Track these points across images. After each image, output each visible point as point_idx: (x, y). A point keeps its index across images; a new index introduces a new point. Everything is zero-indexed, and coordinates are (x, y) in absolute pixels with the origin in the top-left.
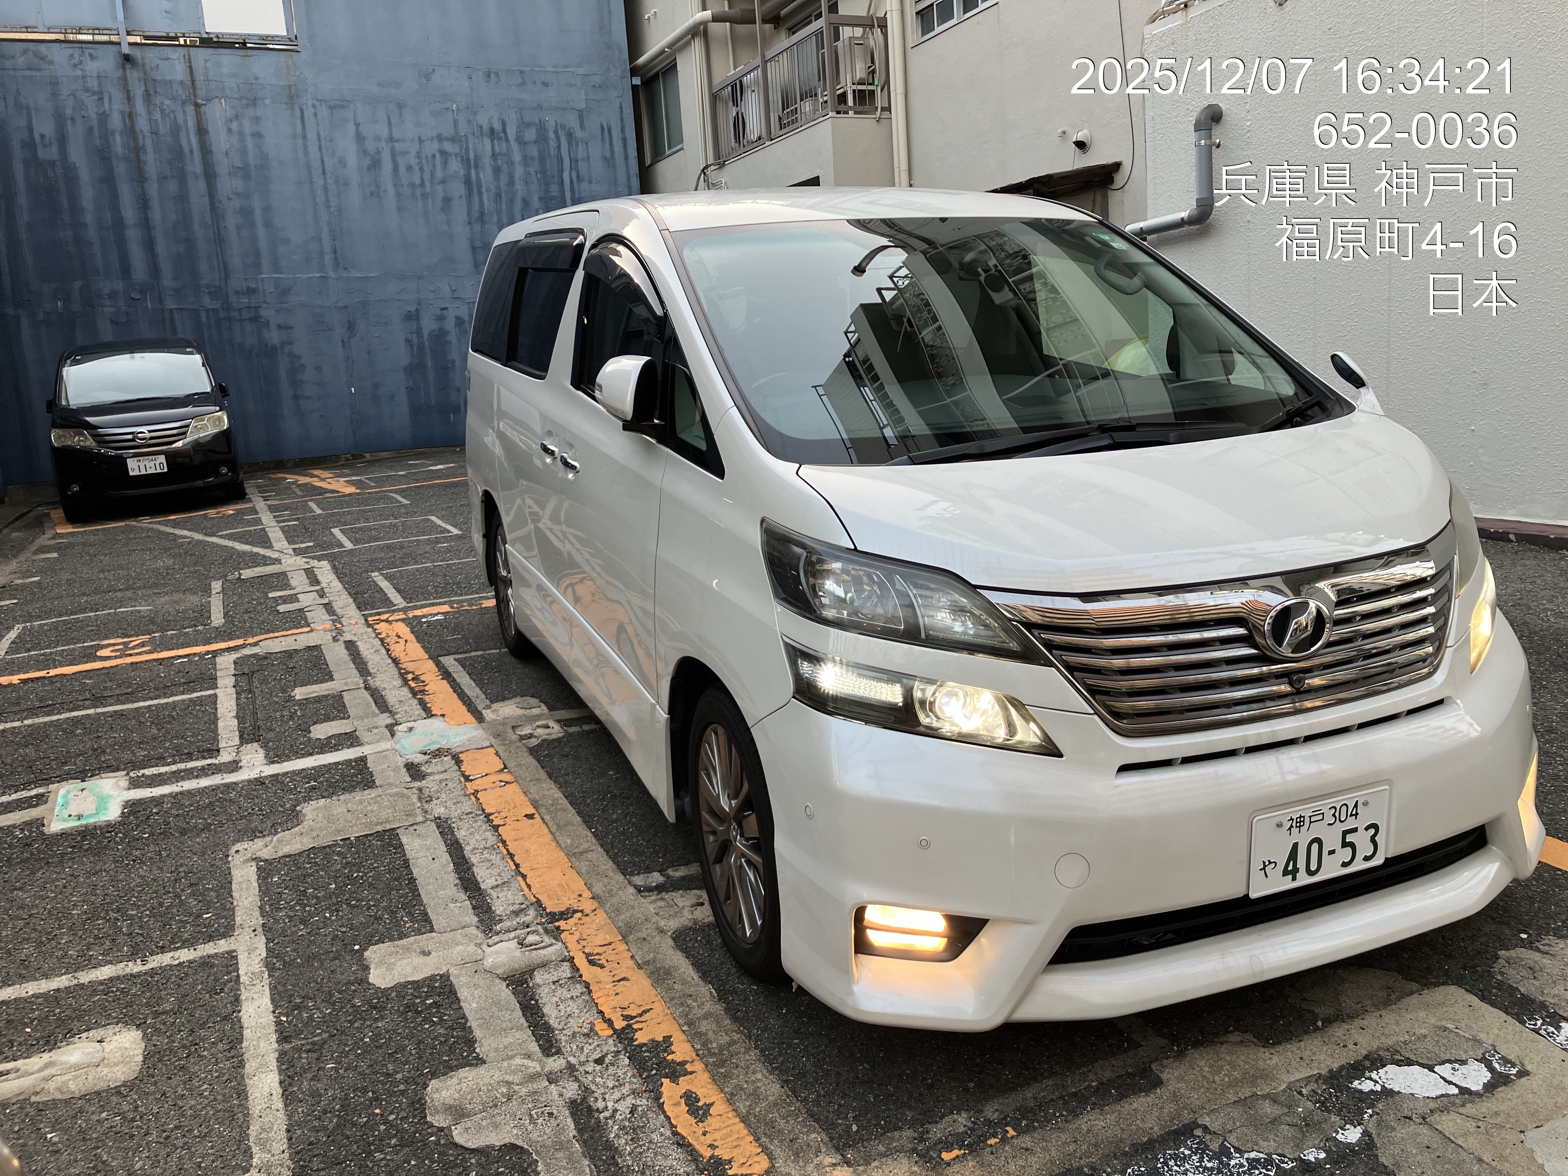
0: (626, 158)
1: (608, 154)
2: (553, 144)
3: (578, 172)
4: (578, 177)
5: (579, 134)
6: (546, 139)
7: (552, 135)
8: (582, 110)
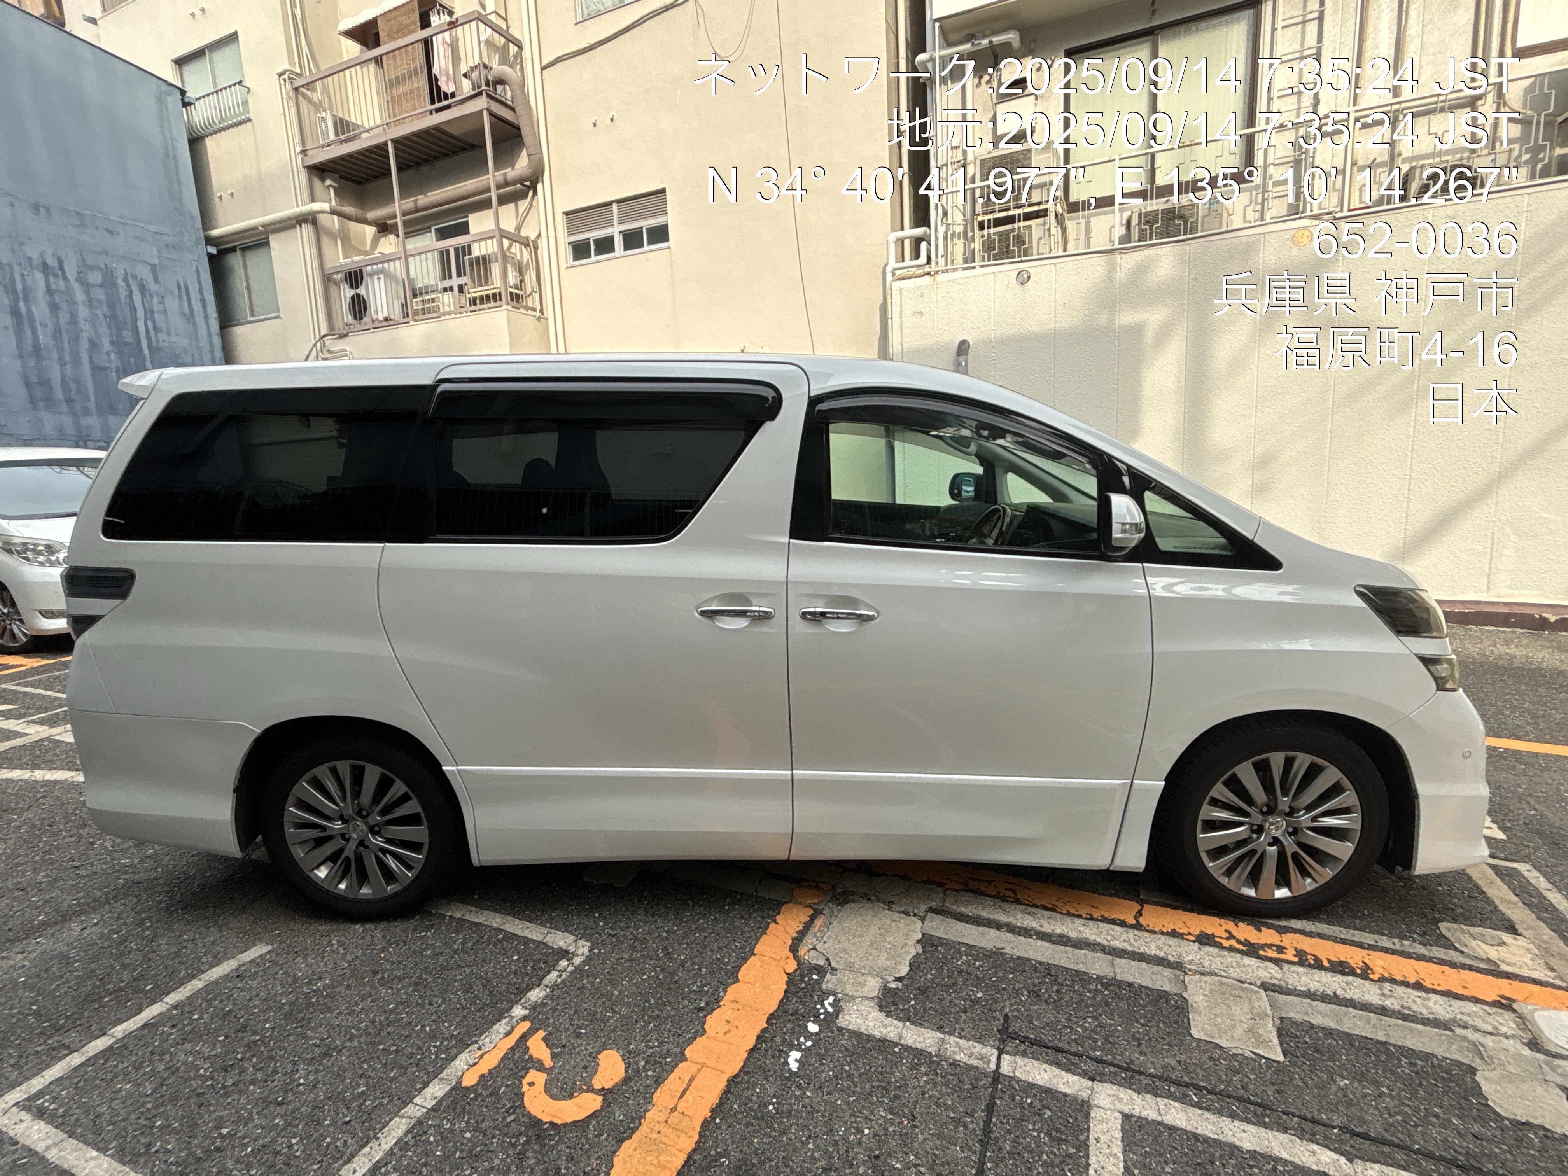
0: (206, 317)
1: (187, 311)
3: (154, 323)
4: (155, 327)
5: (152, 286)
6: (115, 286)
7: (121, 283)
8: (155, 265)
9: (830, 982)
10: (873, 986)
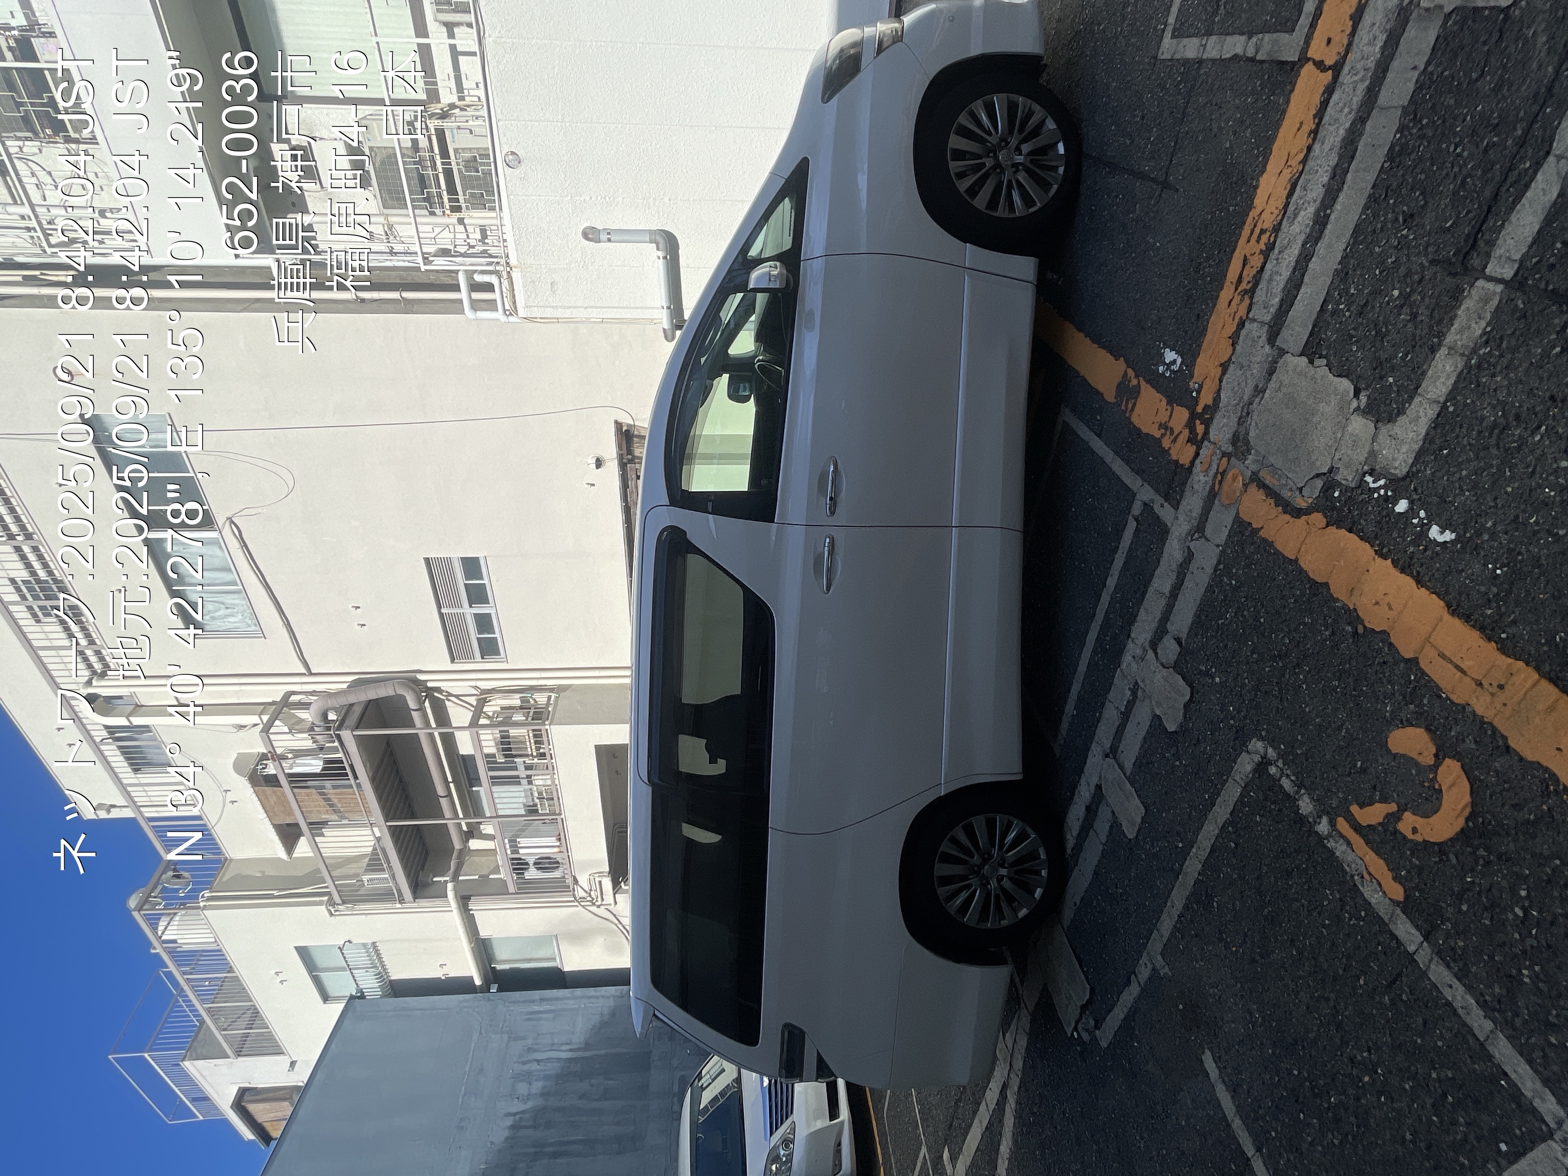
0: (557, 999)
1: (551, 1015)
2: (535, 1066)
3: (562, 1044)
4: (567, 1044)
5: (530, 1041)
6: (529, 1073)
7: (527, 1067)
8: (510, 1038)
9: (1346, 476)
10: (1360, 426)
